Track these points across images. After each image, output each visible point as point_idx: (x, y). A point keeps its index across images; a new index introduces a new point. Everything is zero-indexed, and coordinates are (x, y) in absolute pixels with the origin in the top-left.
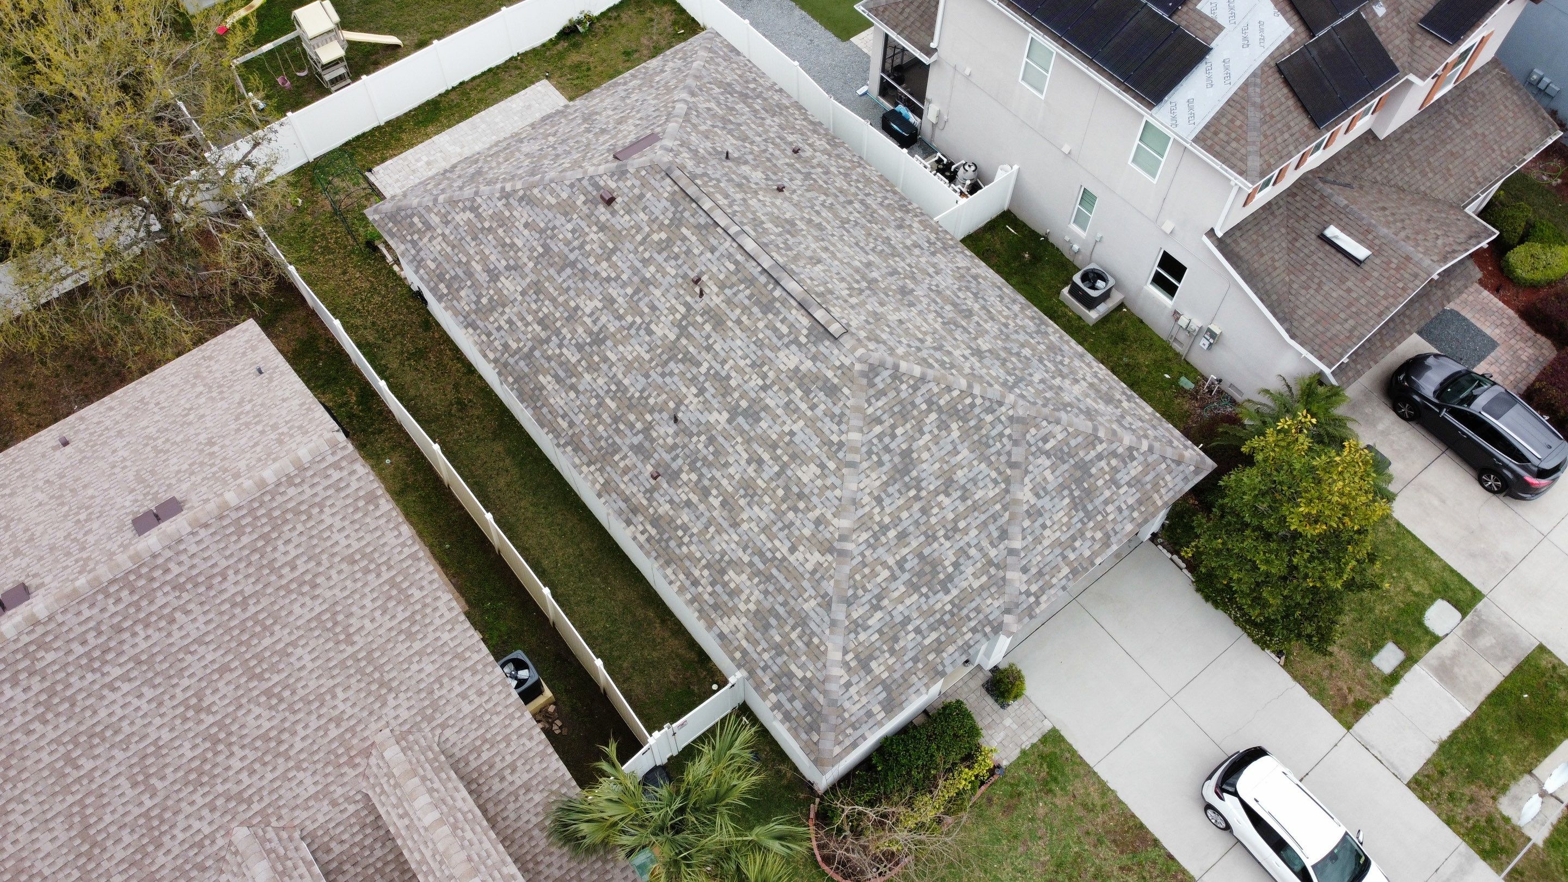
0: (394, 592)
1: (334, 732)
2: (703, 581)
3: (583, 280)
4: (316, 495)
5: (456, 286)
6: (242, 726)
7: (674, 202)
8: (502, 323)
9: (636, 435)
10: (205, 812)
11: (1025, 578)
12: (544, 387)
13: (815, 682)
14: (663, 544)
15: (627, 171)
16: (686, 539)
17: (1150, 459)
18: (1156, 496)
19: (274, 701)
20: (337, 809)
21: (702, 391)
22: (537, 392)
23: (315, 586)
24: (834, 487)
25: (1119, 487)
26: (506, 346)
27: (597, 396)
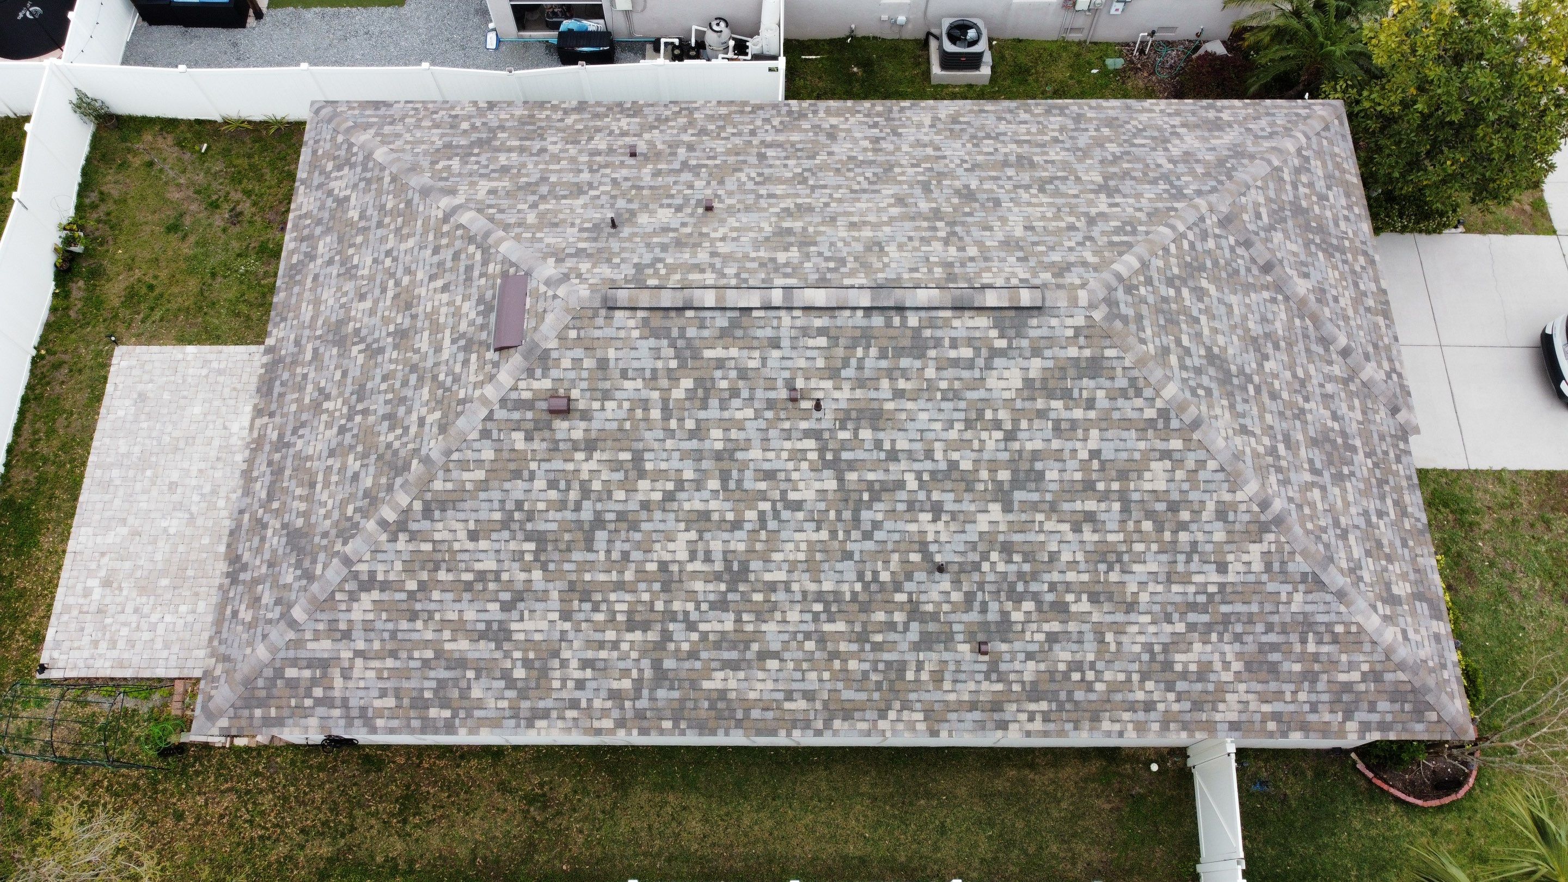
2: (1156, 697)
3: (634, 526)
5: (455, 694)
7: (656, 333)
8: (578, 675)
9: (906, 629)
11: (1373, 364)
12: (723, 693)
13: (1378, 667)
14: (1068, 706)
15: (547, 351)
16: (1090, 676)
17: (1315, 147)
21: (937, 510)
22: (721, 705)
24: (1201, 464)
25: (1327, 199)
26: (615, 695)
27: (808, 635)
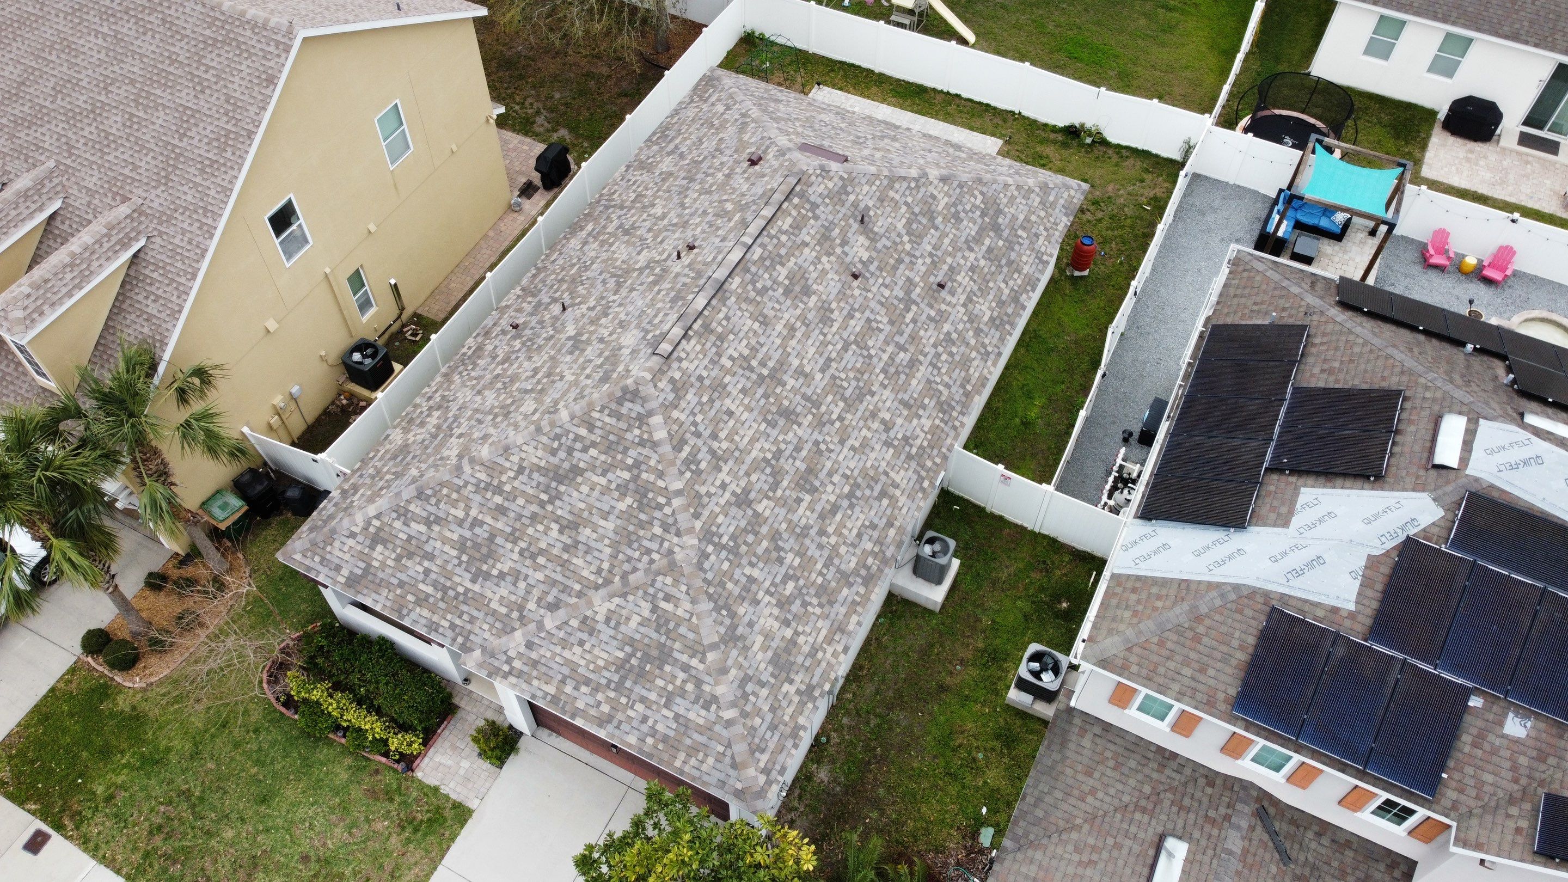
0: (223, 140)
1: (126, 172)
3: (679, 194)
4: (254, 47)
6: (107, 118)
9: (550, 297)
10: (55, 136)
11: (522, 649)
13: (350, 510)
15: (785, 156)
17: (718, 728)
18: (682, 756)
19: (128, 124)
20: (86, 208)
21: (592, 309)
23: (202, 92)
24: (517, 428)
25: (667, 706)
27: (580, 260)
